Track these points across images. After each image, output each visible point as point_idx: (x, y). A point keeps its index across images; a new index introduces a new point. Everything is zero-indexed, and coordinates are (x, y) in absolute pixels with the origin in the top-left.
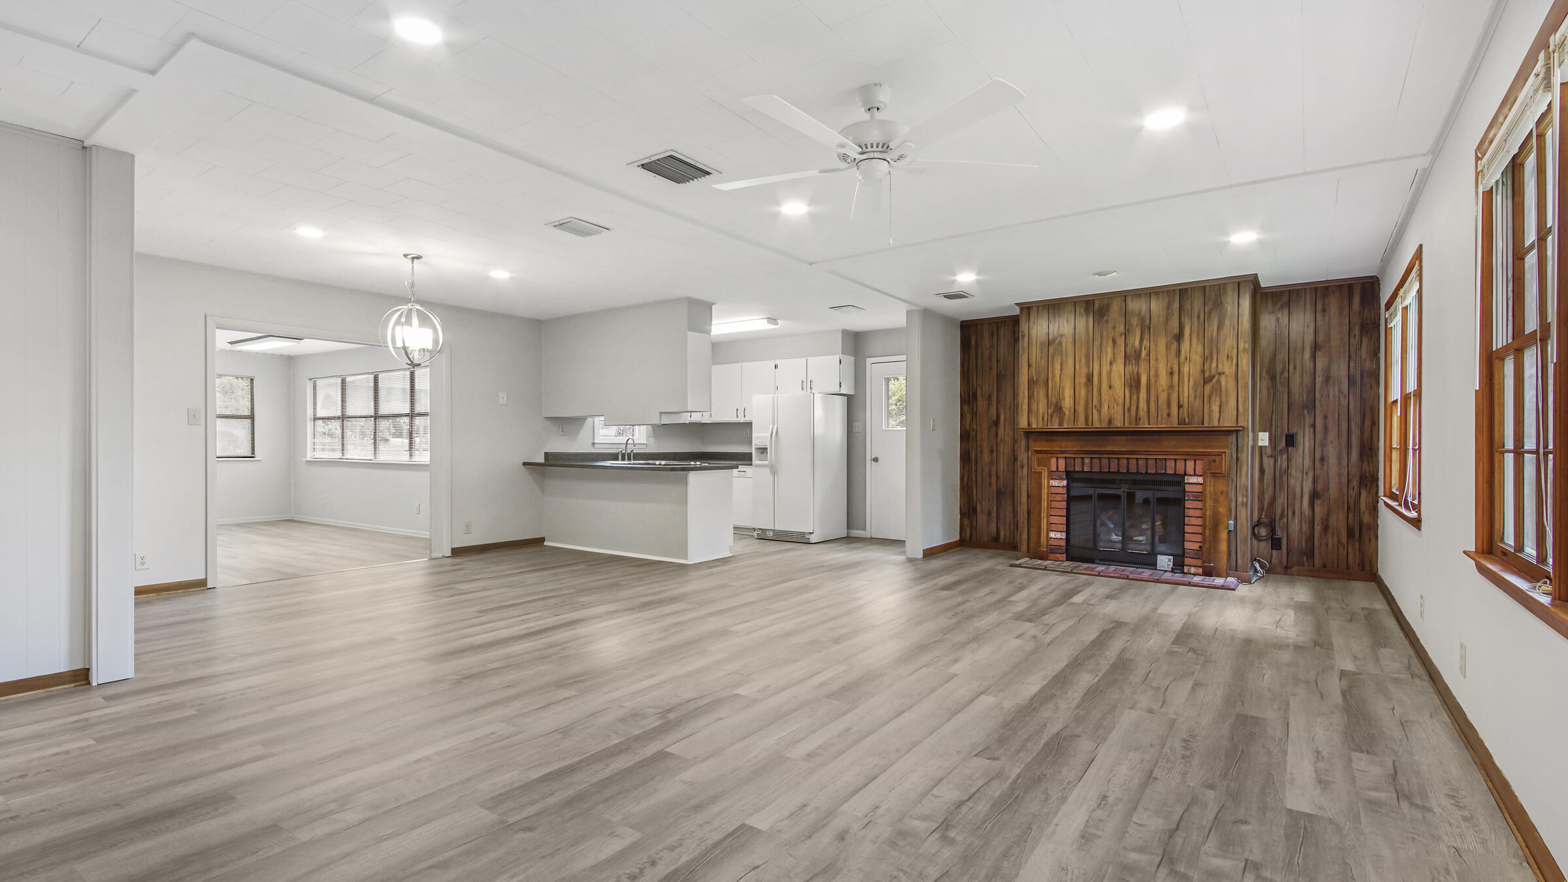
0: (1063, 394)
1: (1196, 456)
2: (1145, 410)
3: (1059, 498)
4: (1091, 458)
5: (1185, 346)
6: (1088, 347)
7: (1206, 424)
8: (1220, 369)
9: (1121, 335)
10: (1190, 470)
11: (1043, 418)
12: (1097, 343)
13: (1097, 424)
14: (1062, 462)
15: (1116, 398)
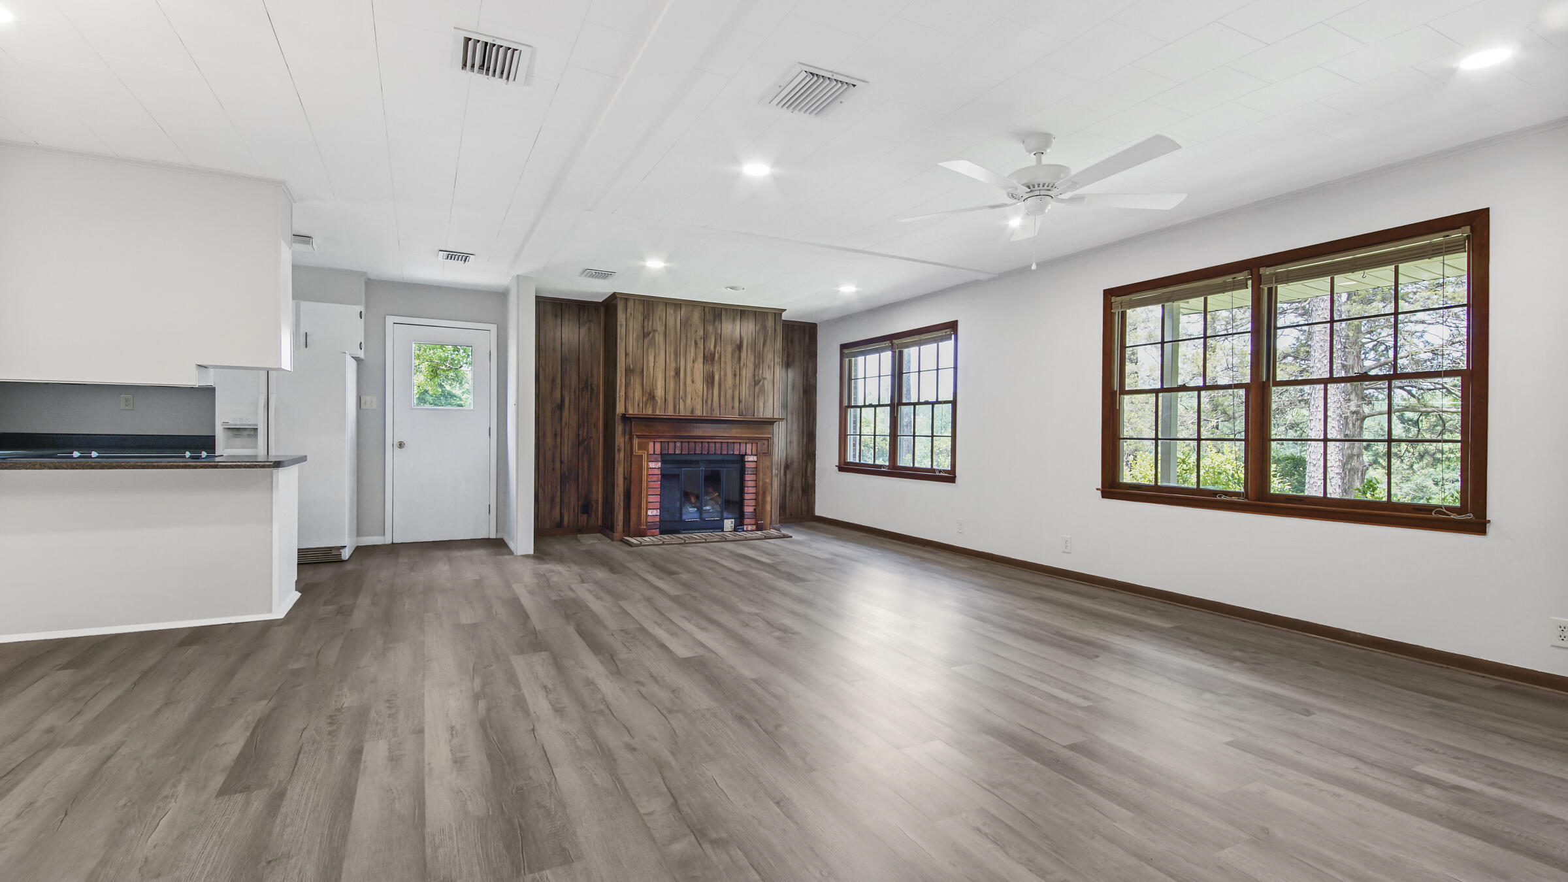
0: (656, 384)
1: (753, 440)
2: (718, 402)
3: (655, 478)
4: (682, 442)
5: (744, 355)
6: (676, 345)
7: (756, 416)
8: (764, 376)
9: (701, 338)
10: (749, 452)
11: (638, 405)
12: (683, 342)
13: (684, 412)
14: (658, 446)
15: (697, 391)
